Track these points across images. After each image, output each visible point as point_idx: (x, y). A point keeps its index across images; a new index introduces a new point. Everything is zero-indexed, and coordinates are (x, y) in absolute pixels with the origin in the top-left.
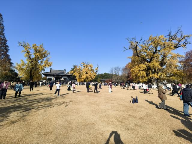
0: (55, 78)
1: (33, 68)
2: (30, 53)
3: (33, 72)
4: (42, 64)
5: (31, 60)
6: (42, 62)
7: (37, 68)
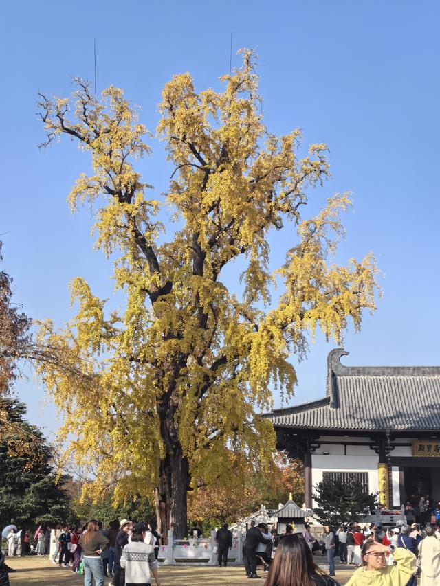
0: (396, 476)
1: (179, 361)
2: (138, 197)
3: (187, 404)
4: (258, 305)
5: (156, 267)
6: (257, 279)
7: (222, 361)
